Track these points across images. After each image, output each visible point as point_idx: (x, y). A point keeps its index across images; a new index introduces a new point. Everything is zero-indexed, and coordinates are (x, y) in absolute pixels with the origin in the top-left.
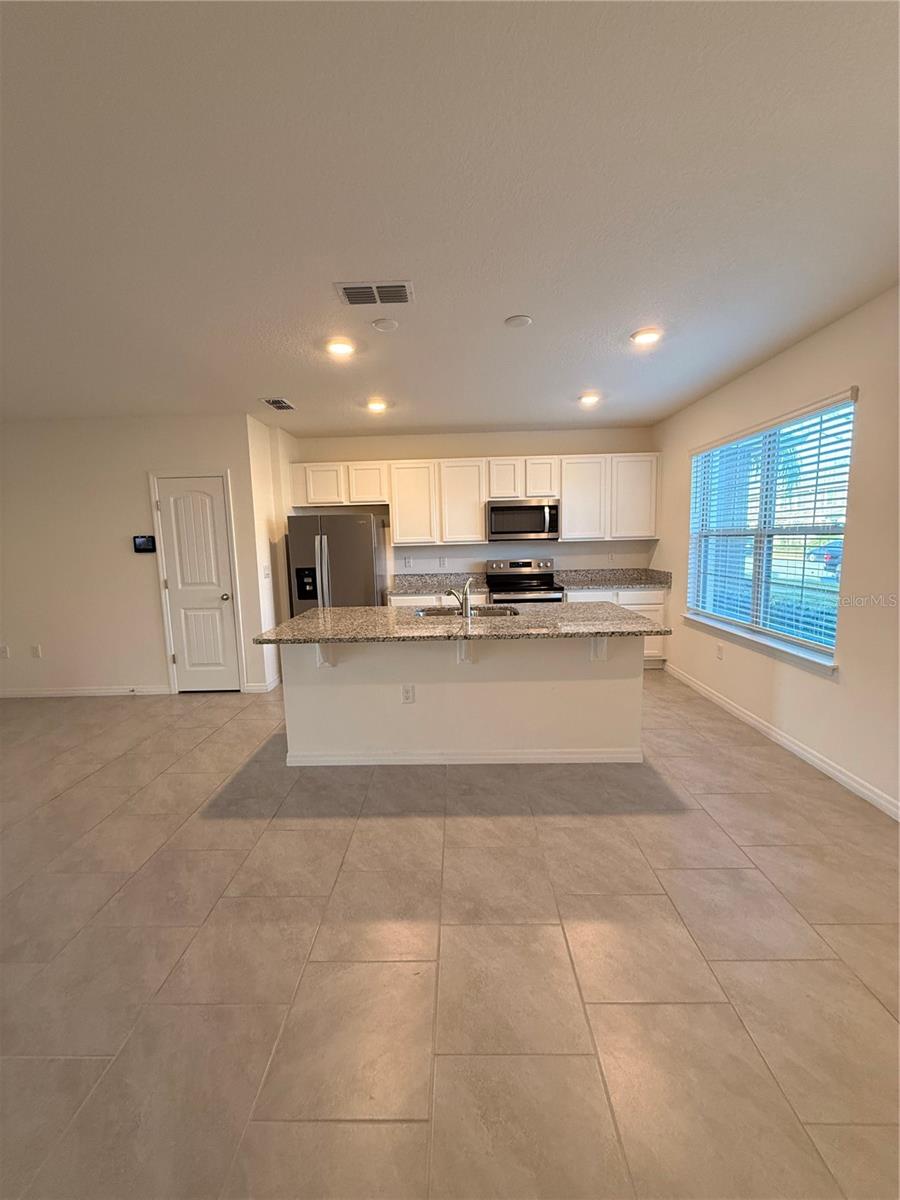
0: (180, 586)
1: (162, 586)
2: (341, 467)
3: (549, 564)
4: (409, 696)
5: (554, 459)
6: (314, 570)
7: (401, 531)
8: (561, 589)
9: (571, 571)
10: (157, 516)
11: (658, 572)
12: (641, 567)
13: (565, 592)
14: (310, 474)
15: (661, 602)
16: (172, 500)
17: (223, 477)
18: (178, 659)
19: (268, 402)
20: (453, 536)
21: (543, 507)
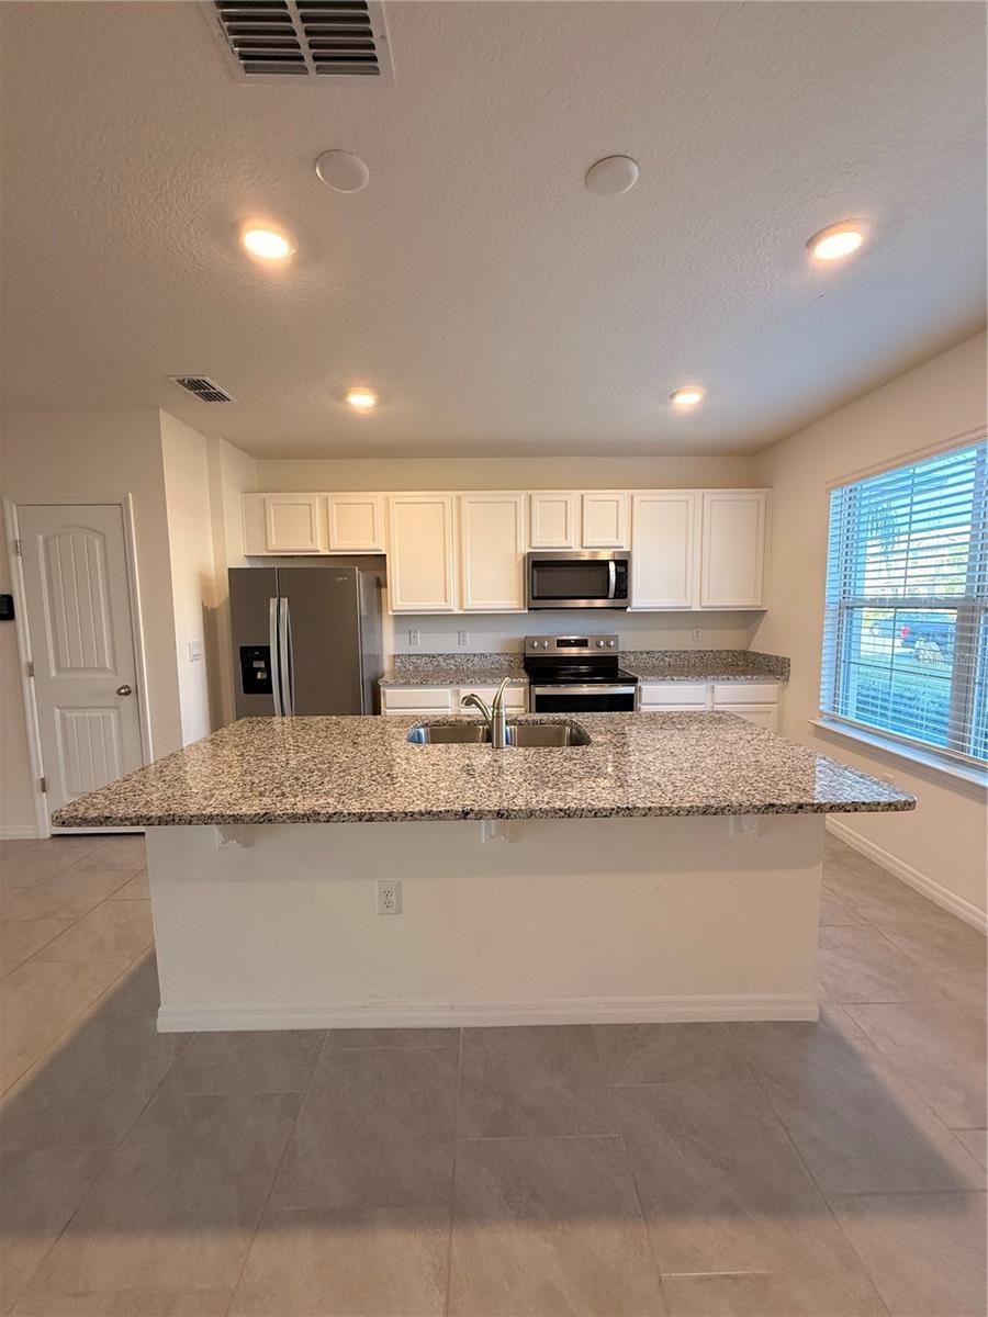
0: (53, 673)
1: (24, 671)
2: (317, 500)
3: (612, 643)
4: (390, 903)
5: (623, 495)
6: (267, 649)
7: (402, 594)
8: (633, 681)
9: (641, 653)
10: (17, 564)
11: (766, 657)
12: (738, 649)
13: (639, 684)
14: (271, 509)
15: (774, 700)
16: (41, 538)
17: (122, 506)
18: (51, 786)
19: (181, 382)
20: (475, 602)
21: (605, 563)
